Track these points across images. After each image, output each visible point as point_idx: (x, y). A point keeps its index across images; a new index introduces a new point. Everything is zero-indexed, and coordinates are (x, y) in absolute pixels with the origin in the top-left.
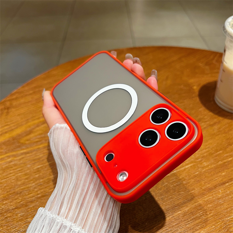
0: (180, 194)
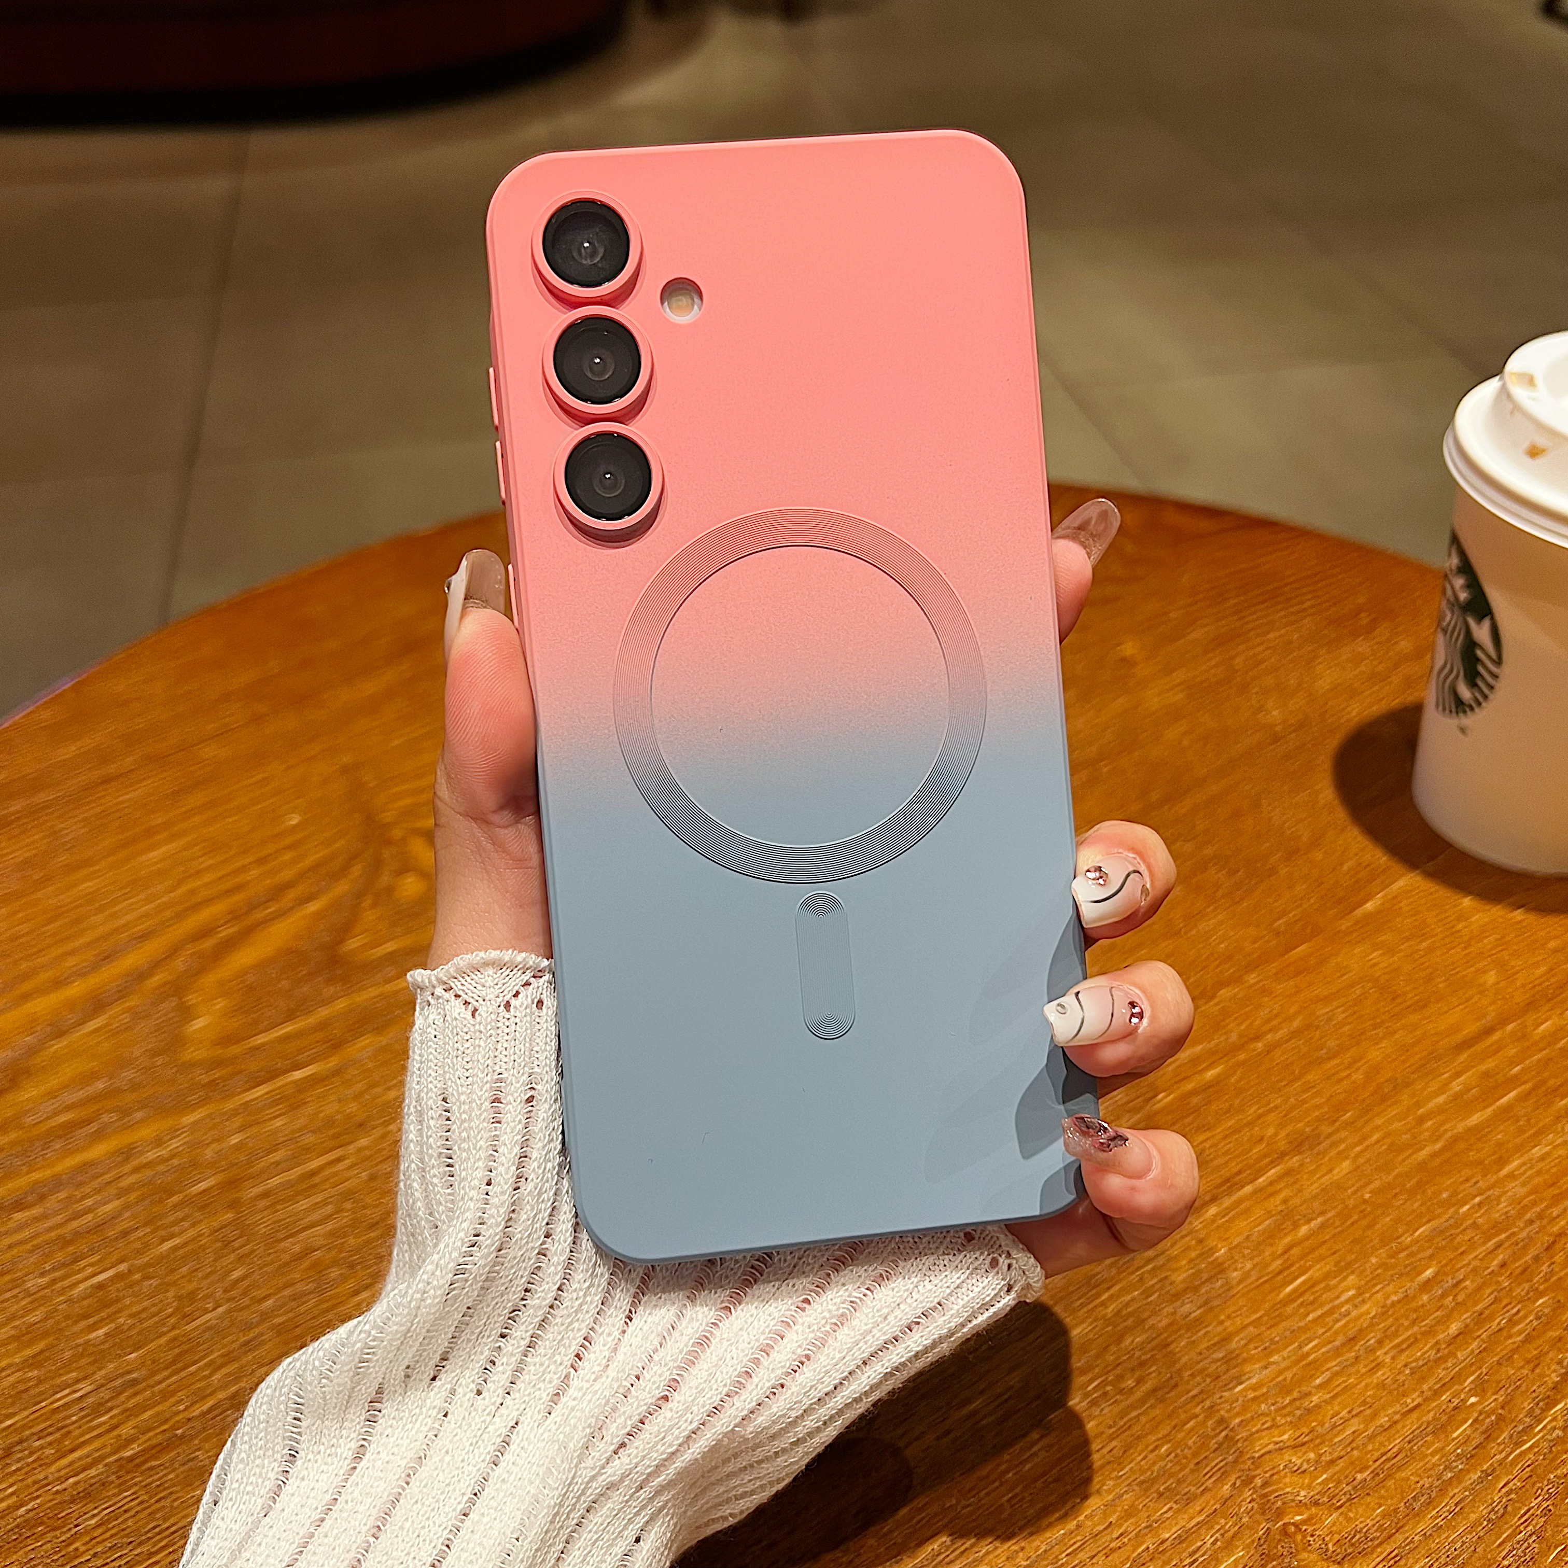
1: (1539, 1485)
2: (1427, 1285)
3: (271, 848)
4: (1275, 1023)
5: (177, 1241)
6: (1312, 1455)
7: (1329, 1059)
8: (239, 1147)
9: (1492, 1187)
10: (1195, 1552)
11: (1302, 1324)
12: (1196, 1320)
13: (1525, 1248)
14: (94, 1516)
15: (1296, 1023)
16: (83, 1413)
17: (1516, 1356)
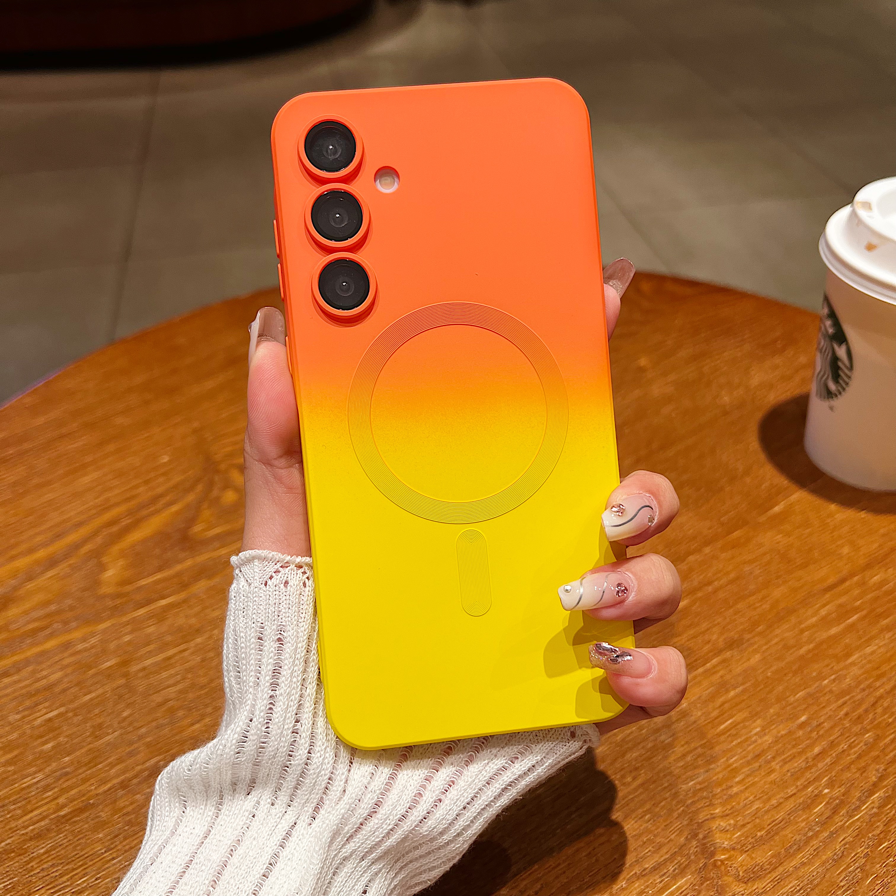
1: (863, 840)
2: (802, 726)
3: (152, 475)
4: (719, 575)
5: (93, 695)
6: (732, 822)
7: (750, 596)
8: (129, 643)
9: (841, 670)
10: (664, 875)
11: (729, 747)
12: (668, 744)
13: (860, 705)
14: (43, 848)
15: (732, 575)
16: (38, 791)
17: (852, 766)
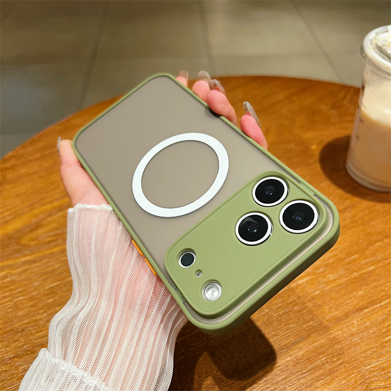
0: (289, 327)
